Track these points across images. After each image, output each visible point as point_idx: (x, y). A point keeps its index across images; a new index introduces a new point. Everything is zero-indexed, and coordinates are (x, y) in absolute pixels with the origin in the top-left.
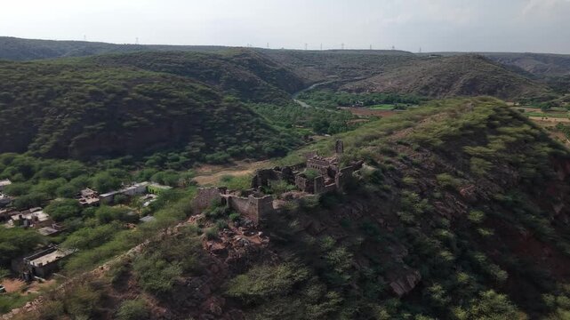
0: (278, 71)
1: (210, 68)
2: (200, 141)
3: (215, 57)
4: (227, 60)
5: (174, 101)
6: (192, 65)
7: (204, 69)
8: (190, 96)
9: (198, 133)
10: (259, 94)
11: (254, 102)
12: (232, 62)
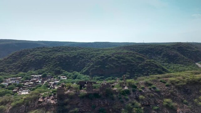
0: (193, 51)
1: (159, 50)
2: (128, 75)
3: (163, 46)
4: (167, 47)
5: (125, 60)
6: (151, 49)
7: (156, 50)
8: (132, 59)
9: (129, 72)
10: (177, 61)
11: (174, 63)
12: (169, 48)
